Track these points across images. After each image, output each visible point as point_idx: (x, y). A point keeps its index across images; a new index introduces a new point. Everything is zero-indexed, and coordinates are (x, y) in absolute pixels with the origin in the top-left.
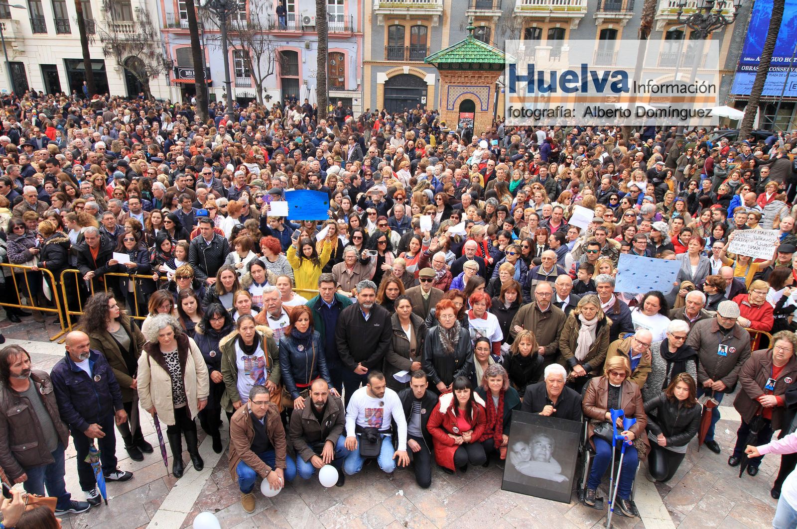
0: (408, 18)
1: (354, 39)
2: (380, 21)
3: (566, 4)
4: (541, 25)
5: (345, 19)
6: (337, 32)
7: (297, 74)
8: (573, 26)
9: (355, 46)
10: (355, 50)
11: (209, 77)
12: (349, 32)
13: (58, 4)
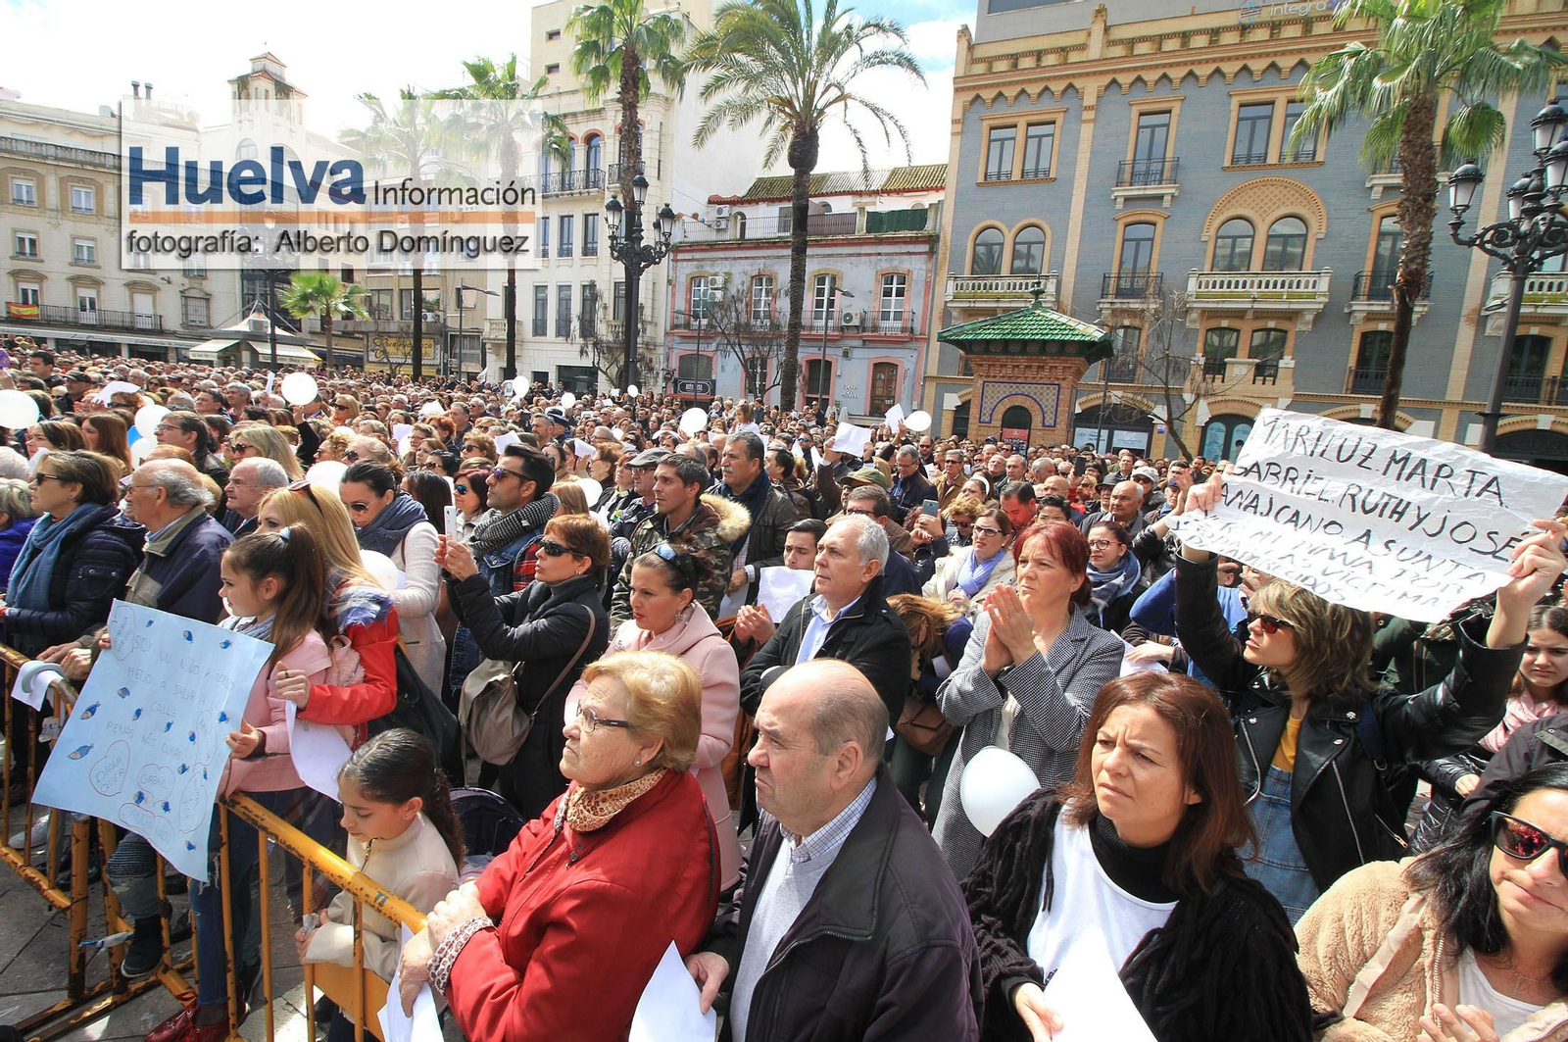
1: (914, 345)
2: (955, 319)
3: (1286, 288)
4: (1236, 324)
5: (905, 316)
6: (888, 333)
7: (828, 393)
8: (1304, 325)
9: (915, 354)
10: (914, 360)
11: (713, 393)
12: (907, 334)
13: (564, 303)
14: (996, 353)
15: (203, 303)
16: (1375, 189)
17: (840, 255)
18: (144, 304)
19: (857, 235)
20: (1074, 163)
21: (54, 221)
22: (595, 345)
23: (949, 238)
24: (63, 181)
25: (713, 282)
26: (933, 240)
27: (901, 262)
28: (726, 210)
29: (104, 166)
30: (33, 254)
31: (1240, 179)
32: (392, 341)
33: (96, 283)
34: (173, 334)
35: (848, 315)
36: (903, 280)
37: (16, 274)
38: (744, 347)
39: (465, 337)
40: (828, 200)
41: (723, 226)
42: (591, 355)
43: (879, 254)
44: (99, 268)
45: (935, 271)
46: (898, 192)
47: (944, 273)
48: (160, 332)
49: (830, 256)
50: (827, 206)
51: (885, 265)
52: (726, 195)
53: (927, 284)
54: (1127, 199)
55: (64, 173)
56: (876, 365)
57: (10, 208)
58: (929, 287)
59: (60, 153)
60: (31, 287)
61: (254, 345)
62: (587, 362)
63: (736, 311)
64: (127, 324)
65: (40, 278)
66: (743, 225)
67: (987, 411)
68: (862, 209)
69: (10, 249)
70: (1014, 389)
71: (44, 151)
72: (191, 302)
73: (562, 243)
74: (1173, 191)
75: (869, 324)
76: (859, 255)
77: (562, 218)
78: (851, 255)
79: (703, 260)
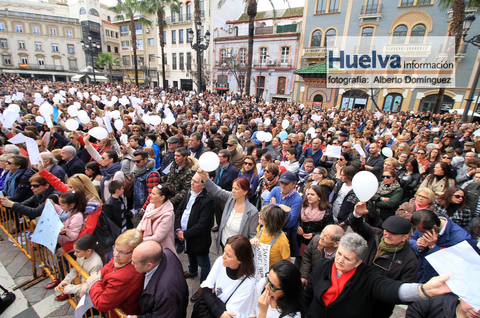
0: (320, 60)
1: (291, 71)
2: (305, 62)
5: (289, 61)
6: (283, 67)
7: (264, 87)
9: (292, 74)
10: (291, 76)
11: (228, 87)
12: (289, 67)
13: (182, 59)
14: (312, 78)
15: (75, 61)
16: (450, 14)
17: (268, 41)
18: (57, 62)
19: (274, 34)
20: (347, 7)
21: (29, 37)
22: (191, 73)
23: (304, 34)
24: (30, 24)
25: (228, 51)
26: (298, 35)
27: (288, 43)
28: (232, 25)
29: (41, 19)
30: (24, 48)
31: (404, 11)
32: (131, 72)
33: (43, 56)
34: (67, 71)
35: (270, 61)
36: (288, 49)
37: (20, 54)
38: (236, 73)
39: (152, 70)
40: (265, 21)
41: (231, 31)
42: (189, 75)
43: (281, 40)
44: (43, 51)
45: (299, 46)
46: (288, 18)
47: (302, 46)
48: (63, 71)
49: (265, 41)
50: (264, 23)
51: (283, 44)
52: (232, 20)
53: (296, 50)
54: (364, 19)
55: (30, 22)
56: (279, 78)
57: (16, 34)
58: (297, 51)
59: (28, 15)
60: (25, 58)
61: (89, 76)
62: (188, 78)
63: (234, 61)
64: (53, 69)
65: (27, 55)
66: (237, 31)
67: (309, 96)
68: (275, 25)
69: (17, 47)
70: (318, 89)
71: (23, 15)
72: (71, 61)
73: (180, 39)
74: (380, 16)
75: (277, 64)
76: (274, 41)
77: (180, 30)
78: (272, 41)
79: (224, 43)
